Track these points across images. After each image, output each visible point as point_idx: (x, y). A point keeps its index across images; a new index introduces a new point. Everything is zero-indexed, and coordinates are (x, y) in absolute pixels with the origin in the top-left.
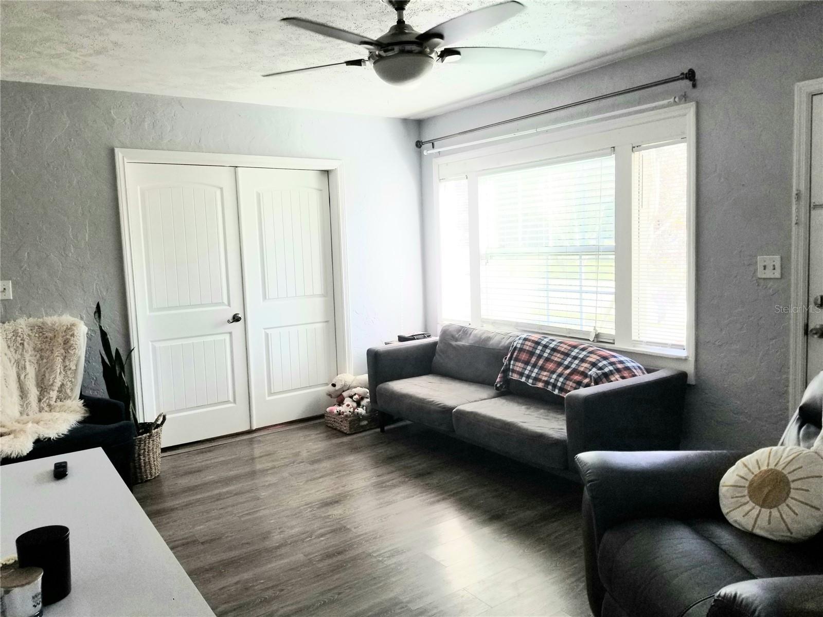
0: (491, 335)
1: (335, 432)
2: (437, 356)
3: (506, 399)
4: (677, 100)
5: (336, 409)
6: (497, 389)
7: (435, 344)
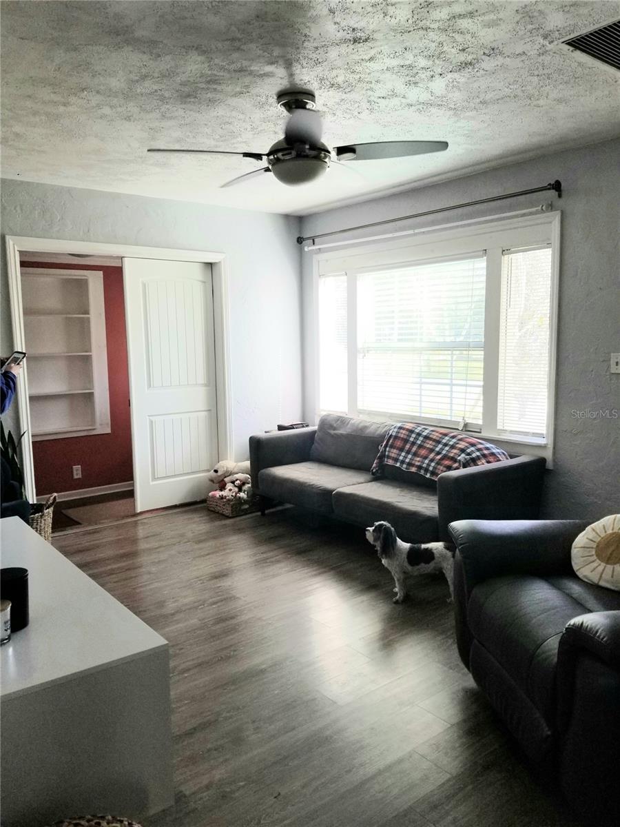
0: (368, 424)
1: (217, 515)
2: (316, 444)
3: (382, 483)
4: (544, 208)
5: (218, 494)
6: (373, 474)
7: (314, 433)
